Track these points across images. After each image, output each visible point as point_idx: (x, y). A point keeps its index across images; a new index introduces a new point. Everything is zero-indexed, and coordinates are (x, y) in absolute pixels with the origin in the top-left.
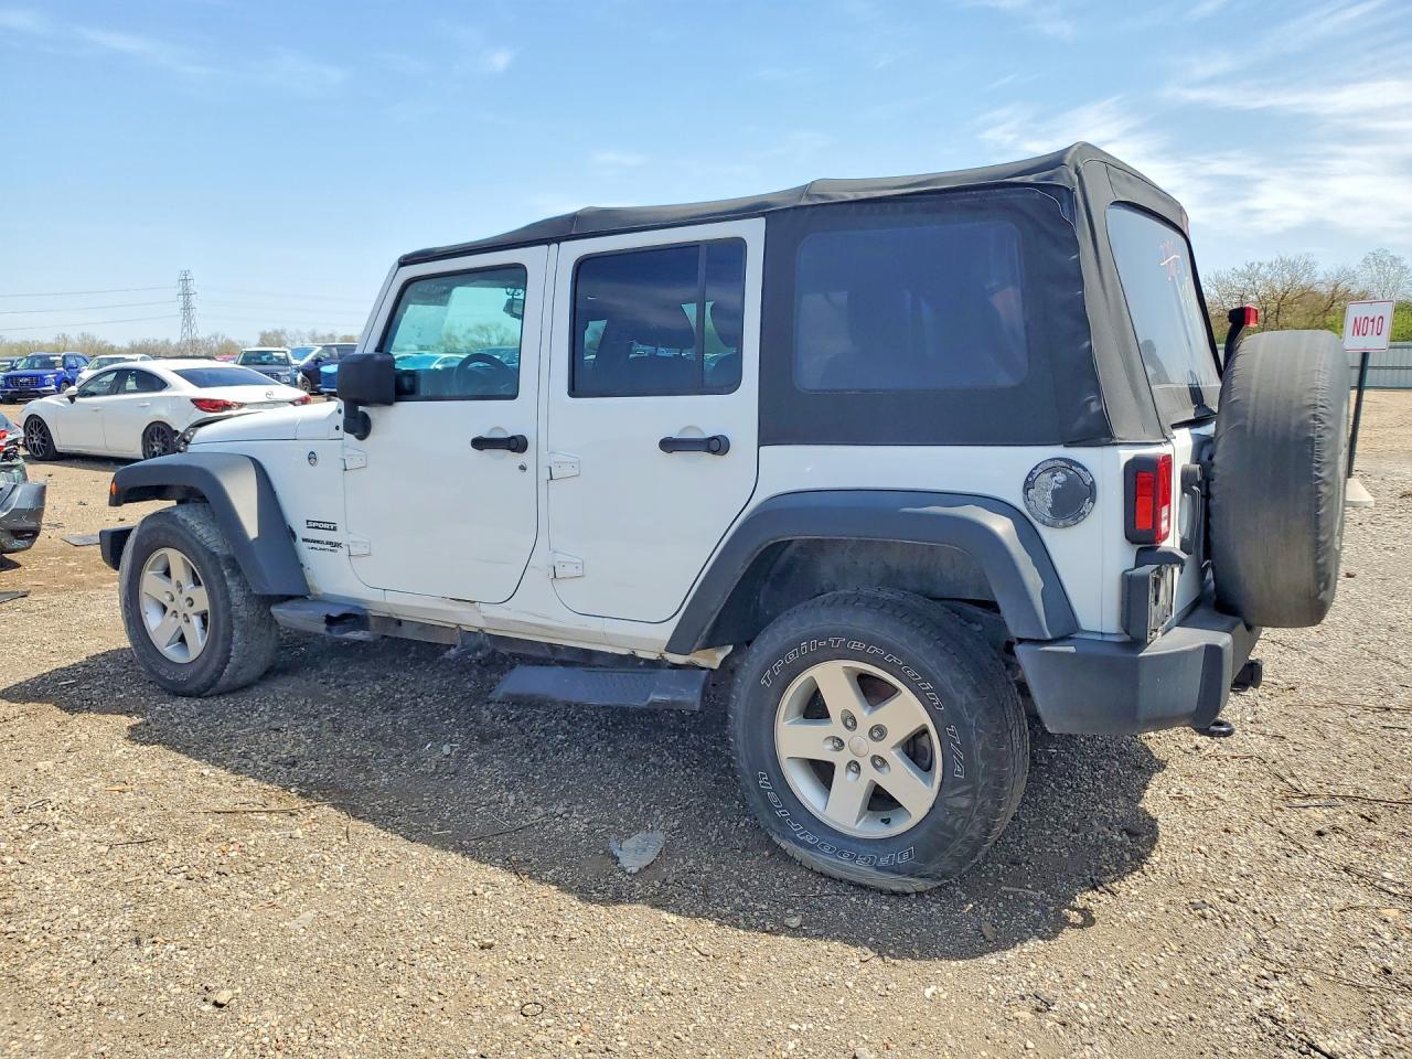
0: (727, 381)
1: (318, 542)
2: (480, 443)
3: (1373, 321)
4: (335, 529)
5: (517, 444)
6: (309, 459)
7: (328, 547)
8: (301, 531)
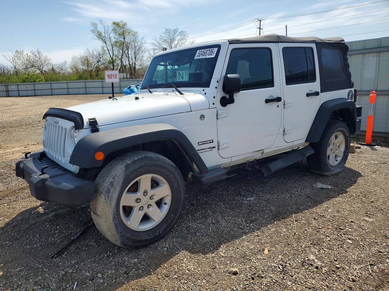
0: (313, 79)
1: (204, 149)
2: (267, 101)
3: (113, 75)
4: (213, 142)
5: (279, 99)
6: (201, 118)
7: (209, 150)
8: (197, 147)
